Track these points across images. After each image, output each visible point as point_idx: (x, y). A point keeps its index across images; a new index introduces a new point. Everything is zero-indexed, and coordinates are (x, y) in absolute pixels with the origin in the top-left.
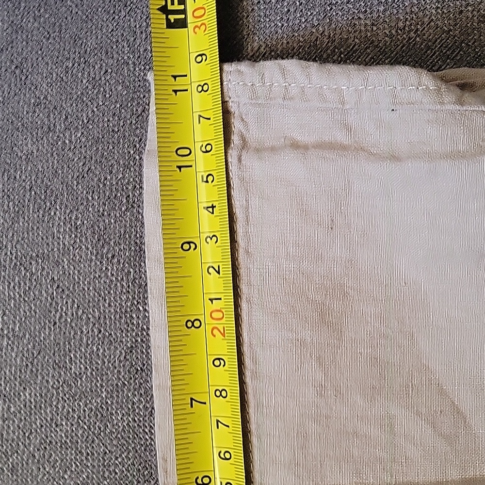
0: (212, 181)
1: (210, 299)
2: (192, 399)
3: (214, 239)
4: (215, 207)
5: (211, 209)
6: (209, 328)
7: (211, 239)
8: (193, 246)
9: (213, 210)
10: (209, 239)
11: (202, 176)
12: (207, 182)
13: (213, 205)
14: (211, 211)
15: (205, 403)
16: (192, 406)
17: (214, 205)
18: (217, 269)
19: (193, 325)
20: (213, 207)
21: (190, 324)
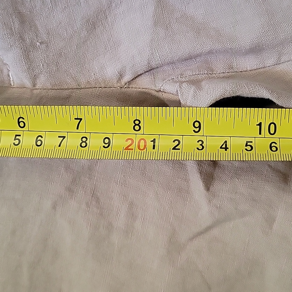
0: (246, 149)
1: (155, 139)
2: (81, 119)
3: (201, 147)
4: (226, 150)
5: (224, 147)
6: (133, 137)
7: (200, 145)
8: (197, 130)
9: (223, 148)
10: (200, 143)
11: (251, 142)
12: (247, 145)
13: (228, 148)
14: (223, 147)
15: (78, 128)
16: (76, 119)
17: (227, 150)
18: (177, 148)
19: (136, 125)
20: (226, 148)
21: (137, 122)
